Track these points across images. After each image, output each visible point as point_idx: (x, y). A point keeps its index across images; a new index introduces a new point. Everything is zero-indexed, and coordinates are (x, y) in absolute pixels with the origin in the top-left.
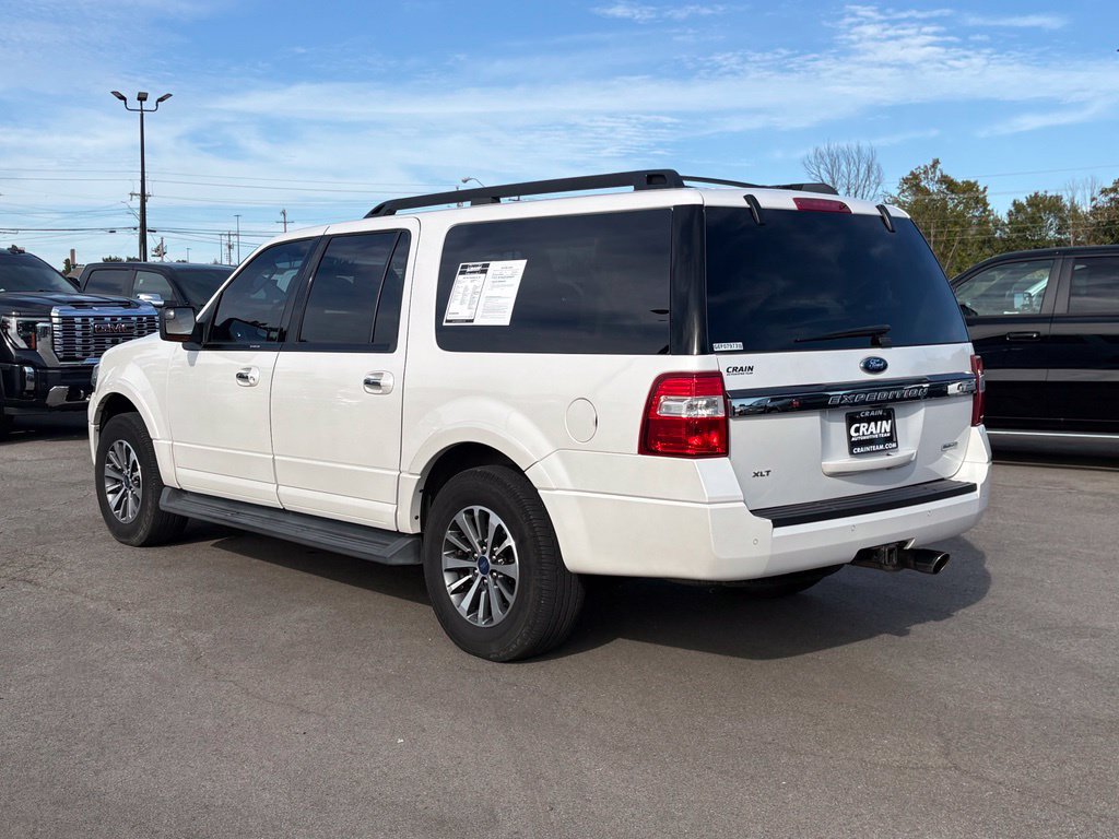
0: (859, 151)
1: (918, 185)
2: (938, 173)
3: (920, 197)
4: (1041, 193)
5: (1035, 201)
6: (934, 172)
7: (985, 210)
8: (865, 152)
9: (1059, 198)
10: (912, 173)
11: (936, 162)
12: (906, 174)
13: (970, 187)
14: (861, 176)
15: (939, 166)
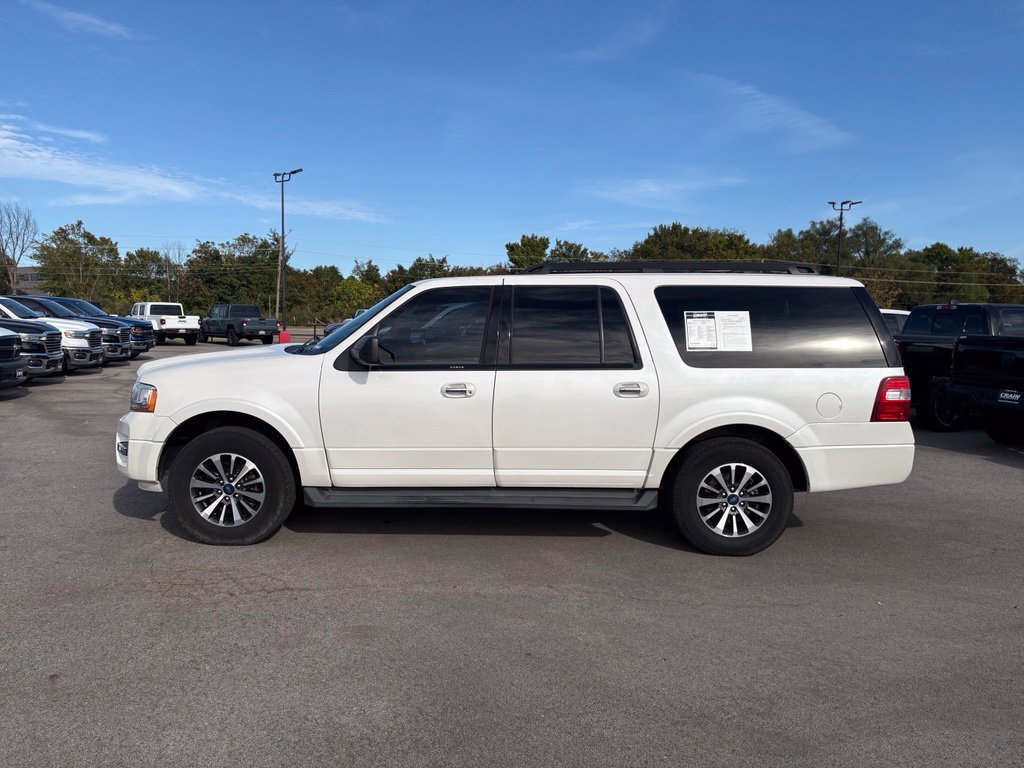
0: (17, 209)
1: (65, 238)
2: (82, 231)
3: (66, 244)
4: (145, 249)
5: (141, 253)
6: (79, 230)
7: (116, 258)
8: (23, 209)
9: (156, 253)
10: (61, 229)
11: (80, 223)
12: (56, 229)
13: (105, 241)
14: (20, 227)
15: (83, 226)
